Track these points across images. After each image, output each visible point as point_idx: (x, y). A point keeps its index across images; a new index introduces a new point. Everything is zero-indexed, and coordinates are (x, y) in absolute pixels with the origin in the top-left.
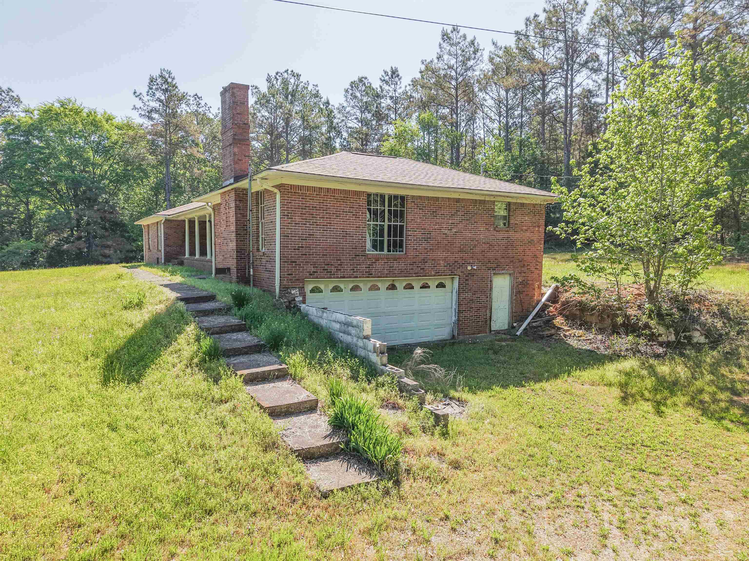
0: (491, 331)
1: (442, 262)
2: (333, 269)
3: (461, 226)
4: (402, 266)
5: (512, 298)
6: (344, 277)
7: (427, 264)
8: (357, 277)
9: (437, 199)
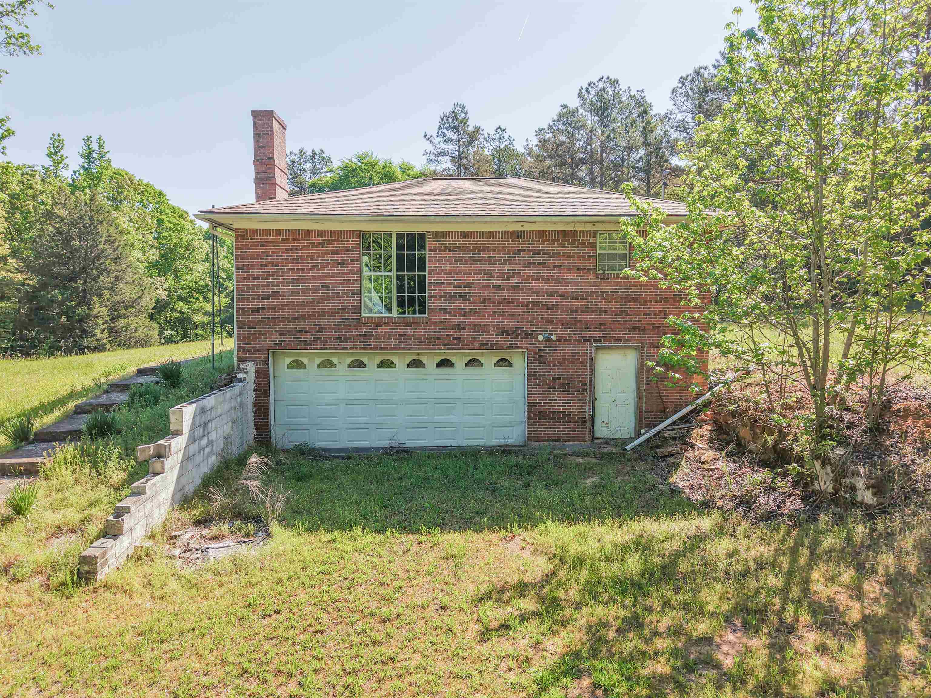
0: (593, 438)
1: (491, 329)
2: (310, 338)
3: (528, 273)
4: (420, 334)
5: (638, 387)
6: (326, 349)
7: (465, 332)
8: (346, 349)
9: (481, 234)
